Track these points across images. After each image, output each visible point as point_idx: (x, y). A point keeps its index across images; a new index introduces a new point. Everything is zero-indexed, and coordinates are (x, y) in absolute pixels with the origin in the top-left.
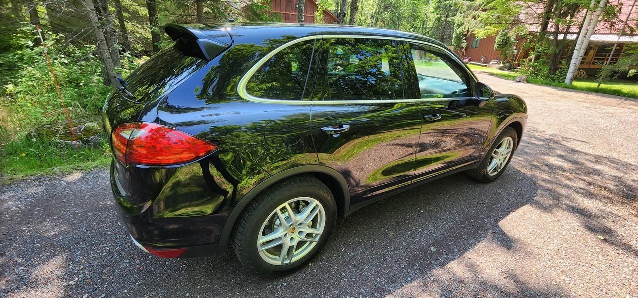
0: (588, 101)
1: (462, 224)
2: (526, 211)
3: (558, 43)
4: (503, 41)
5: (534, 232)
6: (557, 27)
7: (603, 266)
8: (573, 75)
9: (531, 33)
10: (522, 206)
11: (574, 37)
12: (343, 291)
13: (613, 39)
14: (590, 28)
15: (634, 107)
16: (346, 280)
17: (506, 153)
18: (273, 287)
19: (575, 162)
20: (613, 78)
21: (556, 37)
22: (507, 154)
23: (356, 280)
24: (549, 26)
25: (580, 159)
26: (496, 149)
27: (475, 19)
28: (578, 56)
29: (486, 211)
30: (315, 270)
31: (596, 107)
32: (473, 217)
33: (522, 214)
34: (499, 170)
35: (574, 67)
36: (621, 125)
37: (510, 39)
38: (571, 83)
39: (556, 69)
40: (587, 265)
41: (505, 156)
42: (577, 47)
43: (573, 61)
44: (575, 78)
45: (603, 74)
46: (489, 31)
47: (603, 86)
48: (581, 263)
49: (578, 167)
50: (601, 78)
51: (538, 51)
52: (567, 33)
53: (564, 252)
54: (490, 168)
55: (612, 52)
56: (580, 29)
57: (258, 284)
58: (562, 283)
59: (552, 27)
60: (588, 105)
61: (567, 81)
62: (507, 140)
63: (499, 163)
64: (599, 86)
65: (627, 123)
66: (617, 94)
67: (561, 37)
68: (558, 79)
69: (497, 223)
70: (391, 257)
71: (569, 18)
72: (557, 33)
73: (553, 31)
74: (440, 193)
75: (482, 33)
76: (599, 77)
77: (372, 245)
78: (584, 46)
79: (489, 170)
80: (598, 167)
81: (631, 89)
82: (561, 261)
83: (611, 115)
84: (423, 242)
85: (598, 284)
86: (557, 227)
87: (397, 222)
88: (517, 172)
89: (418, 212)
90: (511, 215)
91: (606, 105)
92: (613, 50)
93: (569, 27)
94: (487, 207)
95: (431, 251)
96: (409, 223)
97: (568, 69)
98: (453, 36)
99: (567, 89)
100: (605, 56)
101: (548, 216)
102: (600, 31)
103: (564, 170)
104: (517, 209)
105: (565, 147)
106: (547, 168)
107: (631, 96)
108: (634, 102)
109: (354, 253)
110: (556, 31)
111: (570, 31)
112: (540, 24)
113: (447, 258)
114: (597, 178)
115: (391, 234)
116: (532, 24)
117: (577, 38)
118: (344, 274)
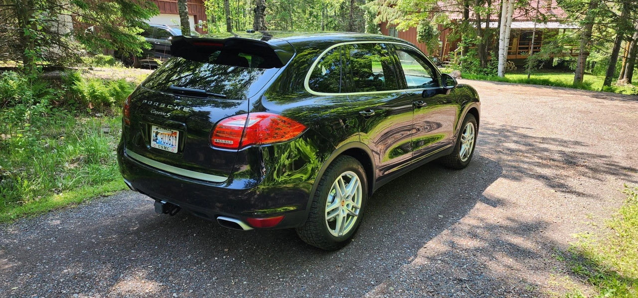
0: (523, 93)
1: (454, 198)
2: (498, 183)
3: (482, 32)
4: (425, 31)
6: (478, 16)
8: (503, 67)
9: (454, 22)
10: (494, 181)
11: (496, 25)
12: (390, 249)
13: (530, 25)
14: (509, 15)
15: (562, 95)
16: (388, 243)
17: (470, 138)
18: (334, 257)
20: (540, 68)
21: (479, 26)
22: (472, 139)
23: (395, 241)
24: (470, 15)
25: (530, 141)
26: (463, 134)
27: (391, 6)
28: (504, 46)
29: (468, 188)
30: (360, 243)
31: (531, 98)
32: (461, 193)
33: (496, 186)
34: (468, 156)
35: (502, 58)
36: (553, 112)
37: (433, 29)
38: (504, 76)
39: (486, 62)
41: (470, 141)
42: (501, 37)
43: (500, 52)
44: (507, 71)
45: (530, 64)
46: (410, 21)
47: (532, 77)
50: (529, 69)
51: (465, 43)
52: (488, 21)
54: (461, 153)
55: (533, 40)
56: (500, 16)
58: (535, 218)
59: (473, 15)
60: (523, 97)
61: (500, 74)
62: (470, 125)
63: (467, 148)
64: (529, 77)
65: (558, 110)
66: (546, 83)
67: (483, 26)
68: (491, 73)
69: (480, 194)
70: (412, 225)
71: (486, 5)
72: (479, 21)
73: (475, 19)
75: (402, 24)
76: (528, 68)
77: (393, 221)
78: (507, 35)
79: (460, 155)
81: (558, 78)
83: (545, 104)
84: (431, 213)
87: (403, 205)
88: (482, 158)
89: (416, 196)
90: (488, 188)
91: (538, 94)
92: (533, 37)
93: (489, 15)
94: (469, 185)
95: (440, 217)
96: (413, 205)
97: (498, 60)
99: (501, 83)
100: (528, 45)
101: (515, 184)
102: (519, 18)
103: (521, 151)
104: (492, 183)
105: (516, 134)
106: (508, 152)
107: (559, 85)
108: (562, 91)
109: (383, 228)
110: (478, 20)
111: (491, 18)
112: (461, 12)
113: (454, 219)
114: (546, 153)
115: (404, 213)
116: (452, 12)
117: (499, 26)
118: (384, 240)
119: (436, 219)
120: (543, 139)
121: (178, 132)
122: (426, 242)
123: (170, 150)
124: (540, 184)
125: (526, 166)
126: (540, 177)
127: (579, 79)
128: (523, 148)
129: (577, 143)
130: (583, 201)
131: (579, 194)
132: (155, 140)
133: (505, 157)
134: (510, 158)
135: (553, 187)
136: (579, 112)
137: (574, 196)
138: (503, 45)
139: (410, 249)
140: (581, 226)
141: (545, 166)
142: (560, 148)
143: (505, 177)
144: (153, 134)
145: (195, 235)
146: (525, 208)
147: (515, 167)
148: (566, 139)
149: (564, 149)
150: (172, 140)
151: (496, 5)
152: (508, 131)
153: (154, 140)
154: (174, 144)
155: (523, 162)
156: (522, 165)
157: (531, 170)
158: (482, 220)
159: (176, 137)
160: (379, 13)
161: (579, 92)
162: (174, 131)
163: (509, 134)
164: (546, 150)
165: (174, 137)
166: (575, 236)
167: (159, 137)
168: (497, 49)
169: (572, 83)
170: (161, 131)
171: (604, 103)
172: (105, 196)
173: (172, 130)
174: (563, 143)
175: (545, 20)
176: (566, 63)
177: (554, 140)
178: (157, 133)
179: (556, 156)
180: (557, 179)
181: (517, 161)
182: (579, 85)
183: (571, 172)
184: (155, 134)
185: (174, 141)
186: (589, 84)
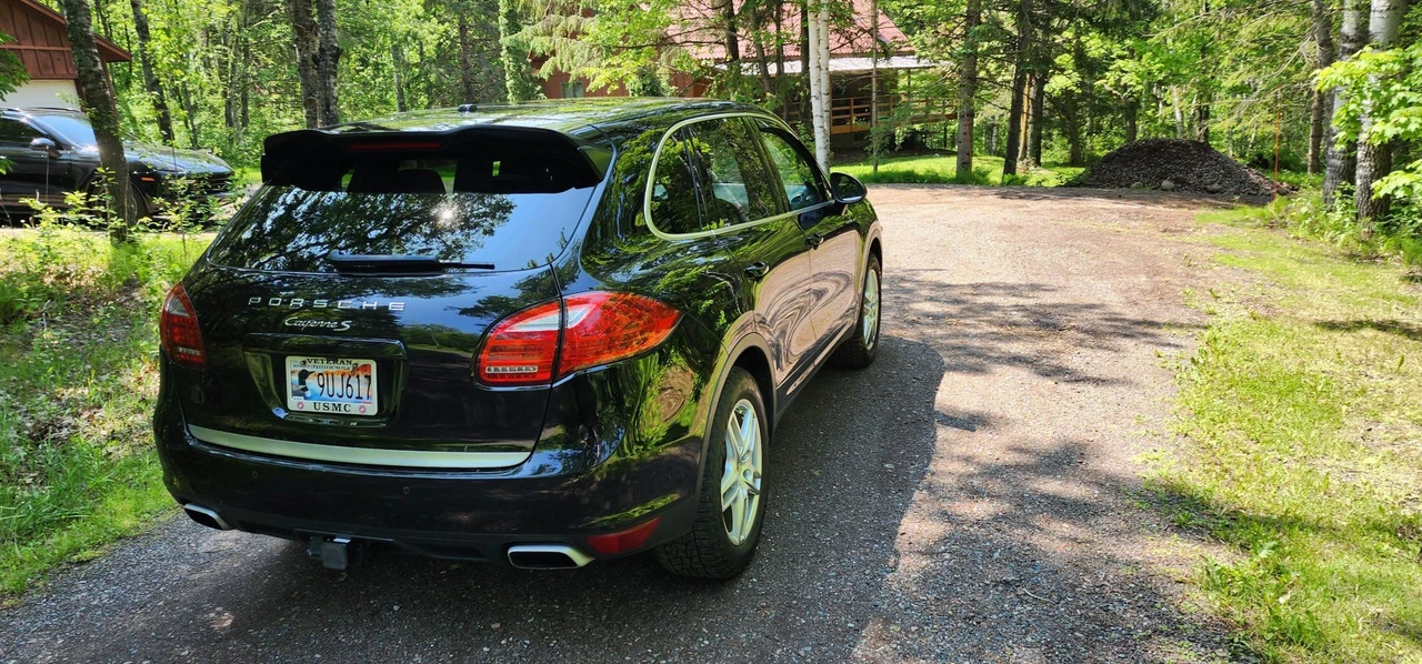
1: (890, 427)
2: (949, 384)
3: (773, 83)
4: (644, 89)
6: (759, 47)
8: (826, 153)
10: (940, 380)
12: (840, 550)
13: (864, 64)
14: (822, 48)
15: (950, 199)
16: (828, 538)
17: (874, 300)
19: (955, 302)
20: (896, 149)
21: (764, 70)
22: (876, 302)
23: (840, 533)
24: (741, 45)
25: (955, 293)
26: (865, 295)
27: (574, 37)
28: (822, 110)
29: (903, 401)
31: (901, 210)
32: (896, 415)
33: (951, 386)
34: (874, 338)
35: (822, 134)
37: (659, 83)
38: (828, 170)
41: (874, 307)
42: (814, 92)
43: (817, 122)
45: (875, 144)
47: (882, 168)
49: (962, 306)
50: (875, 153)
52: (780, 59)
54: (866, 334)
55: (874, 94)
56: (805, 47)
59: (748, 49)
62: (872, 276)
63: (872, 321)
64: (876, 169)
65: (963, 229)
66: (910, 179)
67: (772, 69)
69: (932, 409)
70: (850, 494)
71: (772, 28)
72: (763, 61)
73: (755, 55)
76: (871, 152)
77: (808, 494)
78: (825, 86)
79: (865, 338)
81: (927, 167)
83: (931, 220)
84: (868, 464)
87: (806, 457)
88: (890, 339)
89: (817, 434)
90: (938, 396)
91: (909, 202)
92: (874, 89)
93: (780, 50)
94: (900, 395)
95: (890, 469)
96: (824, 452)
97: (813, 140)
98: (508, 84)
100: (848, 105)
101: (978, 381)
102: (838, 51)
103: (951, 316)
104: (938, 385)
105: (921, 284)
106: (929, 320)
107: (934, 181)
108: (945, 190)
110: (760, 58)
111: (786, 55)
112: (723, 44)
113: (918, 468)
114: (995, 313)
115: (817, 473)
116: (701, 44)
117: (806, 68)
118: (817, 535)
119: (885, 472)
120: (976, 287)
121: (373, 365)
122: (897, 521)
123: (354, 409)
124: (1022, 374)
125: (977, 343)
126: (1015, 360)
127: (965, 165)
128: (953, 309)
129: (1034, 287)
130: (1107, 392)
131: (1098, 381)
132: (302, 392)
133: (929, 331)
134: (939, 332)
135: (1047, 375)
136: (999, 228)
137: (1090, 387)
138: (820, 107)
139: (878, 543)
140: (1136, 439)
141: (1009, 338)
142: (1013, 301)
143: (955, 368)
144: (292, 379)
145: (396, 608)
146: (1025, 424)
147: (959, 348)
148: (1011, 281)
149: (1022, 301)
150: (355, 386)
151: (792, 24)
152: (902, 279)
153: (295, 394)
154: (364, 394)
155: (966, 336)
156: (968, 342)
157: (991, 350)
158: (967, 460)
159: (369, 377)
160: (553, 53)
161: (976, 190)
162: (361, 362)
163: (908, 285)
164: (990, 307)
165: (362, 378)
166: (1139, 460)
167: (311, 382)
168: (808, 117)
169: (954, 174)
170: (317, 366)
172: (80, 563)
173: (354, 361)
174: (1012, 290)
175: (887, 54)
176: (919, 138)
177: (995, 286)
178: (304, 375)
179: (1017, 316)
180: (1045, 360)
181: (956, 336)
182: (966, 178)
183: (1059, 344)
184: (296, 378)
185: (364, 388)
186: (985, 174)
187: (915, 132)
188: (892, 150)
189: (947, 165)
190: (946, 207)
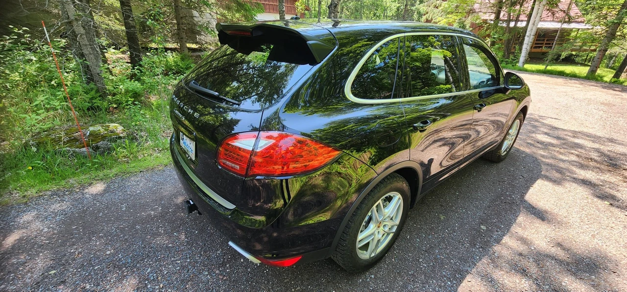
0: (543, 82)
1: (496, 201)
2: (540, 184)
3: (510, 30)
5: (555, 204)
6: (509, 15)
7: (620, 228)
8: (525, 58)
9: (485, 21)
10: (536, 181)
11: (522, 25)
12: (427, 277)
13: (556, 25)
14: (538, 17)
16: (425, 265)
17: (514, 134)
18: (363, 280)
19: (558, 138)
20: (559, 61)
21: (508, 25)
23: (433, 264)
24: (502, 14)
25: (561, 134)
26: (509, 132)
27: (437, 8)
29: (509, 188)
30: (393, 260)
31: (551, 87)
32: (502, 195)
33: (539, 188)
34: (508, 150)
35: (525, 51)
38: (523, 66)
39: (509, 54)
40: (608, 228)
41: (513, 137)
42: (527, 34)
43: (525, 46)
44: (526, 62)
45: (550, 57)
46: (449, 19)
47: (549, 68)
48: (603, 227)
49: (563, 141)
51: (494, 38)
52: (517, 20)
53: (586, 218)
54: (503, 149)
55: (557, 37)
56: (530, 16)
57: (348, 280)
58: (597, 246)
59: (504, 16)
60: (543, 85)
61: (520, 64)
63: (509, 143)
64: (546, 67)
65: (580, 101)
66: (561, 74)
67: (512, 24)
68: (511, 63)
69: (523, 198)
70: (453, 239)
71: (518, 7)
72: (509, 21)
73: (506, 19)
74: (465, 175)
75: (444, 21)
76: (547, 61)
77: (431, 230)
78: (533, 32)
80: (577, 141)
82: (588, 227)
83: (565, 94)
84: (472, 222)
85: (624, 243)
86: (571, 197)
87: (442, 206)
88: (518, 150)
89: (455, 194)
90: (531, 190)
91: (557, 84)
92: (558, 35)
93: (518, 16)
94: (509, 184)
95: (483, 230)
96: (452, 206)
97: (521, 53)
99: (521, 72)
100: (543, 41)
102: (545, 19)
104: (533, 183)
105: (544, 124)
106: (539, 145)
107: (574, 76)
108: (577, 82)
109: (420, 239)
110: (508, 19)
111: (520, 19)
112: (494, 13)
113: (499, 235)
114: (580, 150)
115: (442, 218)
116: (485, 13)
117: (528, 24)
118: (421, 260)
119: (478, 231)
120: (575, 132)
123: (190, 155)
125: (563, 165)
126: (585, 183)
127: (593, 71)
128: (556, 142)
129: (611, 140)
133: (539, 152)
134: (543, 153)
136: (601, 104)
138: (528, 41)
139: (450, 281)
142: (596, 146)
143: (547, 178)
147: (553, 166)
148: (598, 134)
149: (599, 147)
150: (191, 145)
151: (528, 6)
152: (537, 121)
153: (182, 139)
154: (192, 150)
155: (559, 159)
156: (557, 163)
161: (594, 84)
168: (521, 44)
169: (585, 75)
171: (622, 96)
174: (595, 138)
175: (569, 22)
177: (585, 134)
179: (594, 155)
181: (552, 158)
182: (592, 77)
184: (182, 134)
185: (193, 146)
186: (602, 77)
187: (572, 55)
188: (557, 60)
189: (583, 70)
190: (575, 89)
